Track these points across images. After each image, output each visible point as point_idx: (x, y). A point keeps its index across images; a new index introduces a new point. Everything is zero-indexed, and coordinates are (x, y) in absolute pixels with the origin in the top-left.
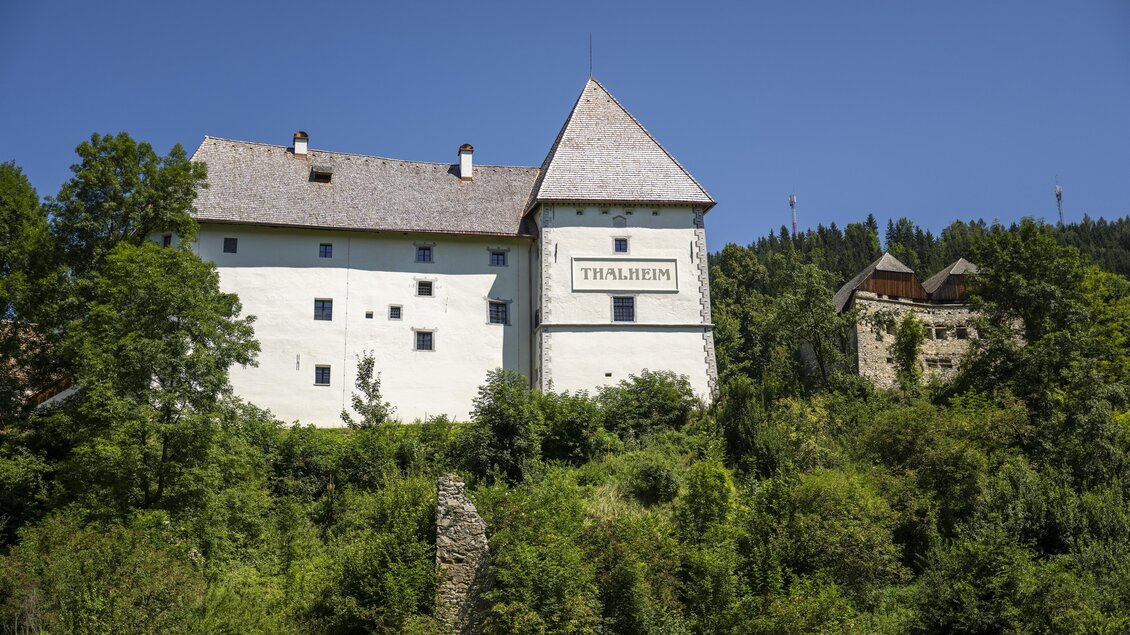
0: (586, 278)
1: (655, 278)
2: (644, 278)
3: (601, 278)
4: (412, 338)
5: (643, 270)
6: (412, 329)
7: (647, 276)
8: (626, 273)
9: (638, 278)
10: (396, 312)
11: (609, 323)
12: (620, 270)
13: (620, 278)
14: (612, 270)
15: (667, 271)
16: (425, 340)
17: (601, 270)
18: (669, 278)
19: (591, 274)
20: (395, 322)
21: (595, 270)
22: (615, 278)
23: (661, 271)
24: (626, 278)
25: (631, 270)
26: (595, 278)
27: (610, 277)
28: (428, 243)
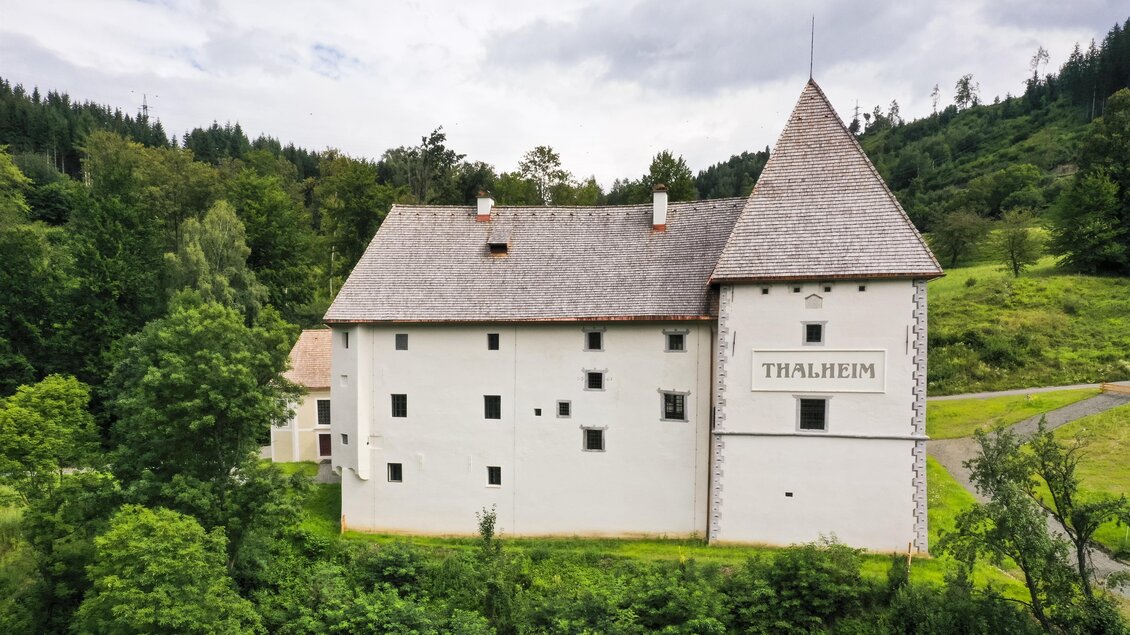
0: (768, 375)
1: (854, 376)
2: (840, 376)
3: (787, 376)
4: (580, 439)
5: (840, 365)
6: (582, 427)
7: (845, 373)
8: (817, 369)
9: (832, 376)
10: (564, 409)
11: (794, 432)
12: (811, 366)
13: (810, 376)
14: (801, 365)
15: (872, 366)
16: (594, 439)
17: (787, 365)
18: (873, 376)
19: (774, 371)
20: (564, 420)
21: (779, 365)
22: (804, 376)
23: (863, 366)
24: (817, 375)
25: (824, 365)
26: (779, 376)
27: (798, 374)
28: (597, 329)
